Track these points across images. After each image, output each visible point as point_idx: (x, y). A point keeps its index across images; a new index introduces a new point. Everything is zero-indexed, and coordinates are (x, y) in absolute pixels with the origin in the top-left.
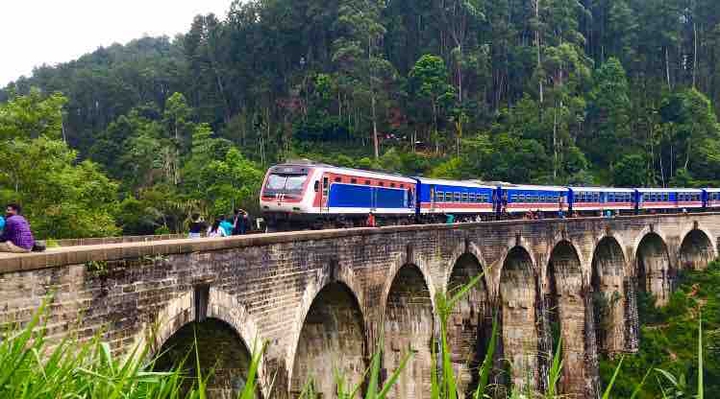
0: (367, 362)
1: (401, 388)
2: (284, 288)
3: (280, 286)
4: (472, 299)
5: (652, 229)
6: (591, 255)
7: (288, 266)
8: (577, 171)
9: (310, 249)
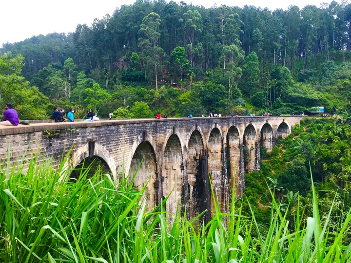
0: (157, 174)
1: (168, 185)
2: (124, 143)
3: (123, 143)
4: (197, 148)
5: (267, 122)
6: (243, 132)
7: (126, 134)
8: (238, 98)
9: (135, 127)
